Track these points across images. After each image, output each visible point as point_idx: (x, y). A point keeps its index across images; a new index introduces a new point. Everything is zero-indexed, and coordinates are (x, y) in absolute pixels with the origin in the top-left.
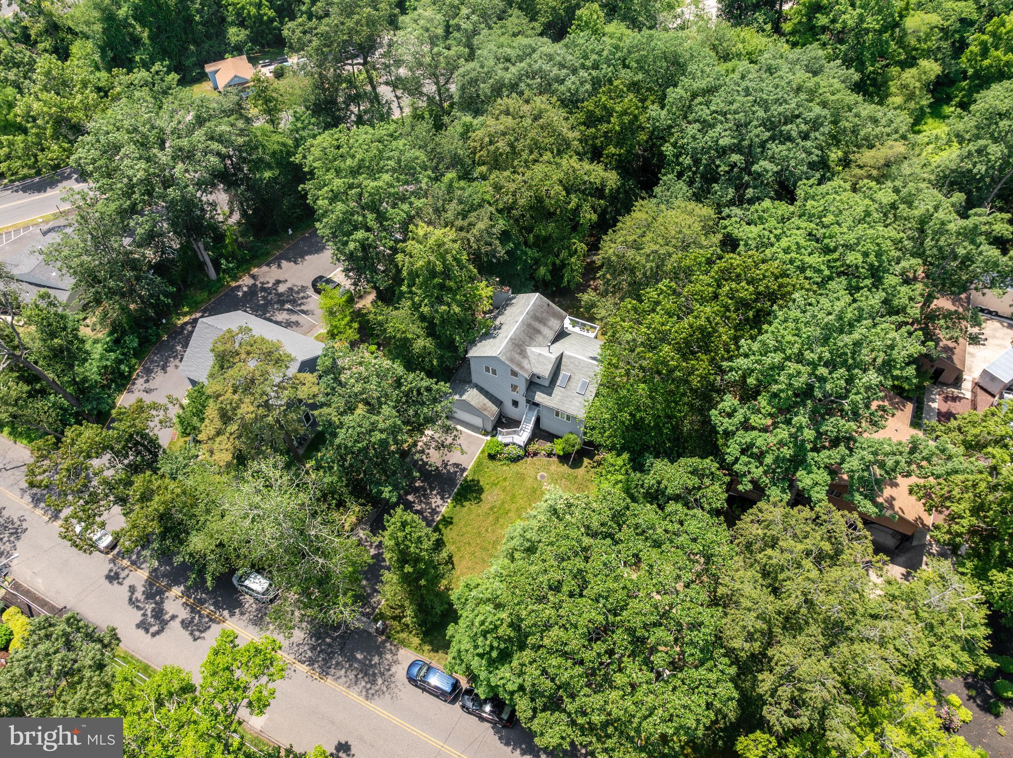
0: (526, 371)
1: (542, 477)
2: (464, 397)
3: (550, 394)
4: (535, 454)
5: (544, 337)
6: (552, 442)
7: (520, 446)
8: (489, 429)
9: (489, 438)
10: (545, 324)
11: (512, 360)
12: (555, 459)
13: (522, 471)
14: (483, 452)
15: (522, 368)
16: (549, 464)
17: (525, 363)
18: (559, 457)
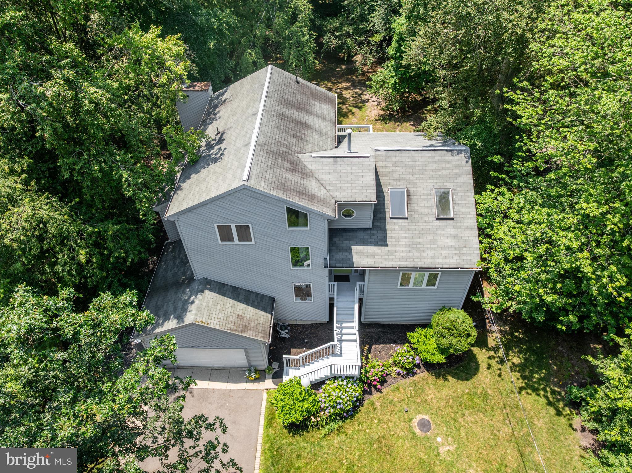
0: (323, 202)
1: (425, 425)
2: (189, 318)
3: (382, 242)
4: (383, 381)
5: (320, 133)
6: (404, 340)
7: (348, 378)
8: (262, 361)
9: (269, 383)
10: (310, 113)
11: (283, 186)
12: (423, 375)
13: (376, 431)
14: (270, 421)
15: (312, 198)
16: (419, 390)
17: (313, 187)
18: (429, 366)
